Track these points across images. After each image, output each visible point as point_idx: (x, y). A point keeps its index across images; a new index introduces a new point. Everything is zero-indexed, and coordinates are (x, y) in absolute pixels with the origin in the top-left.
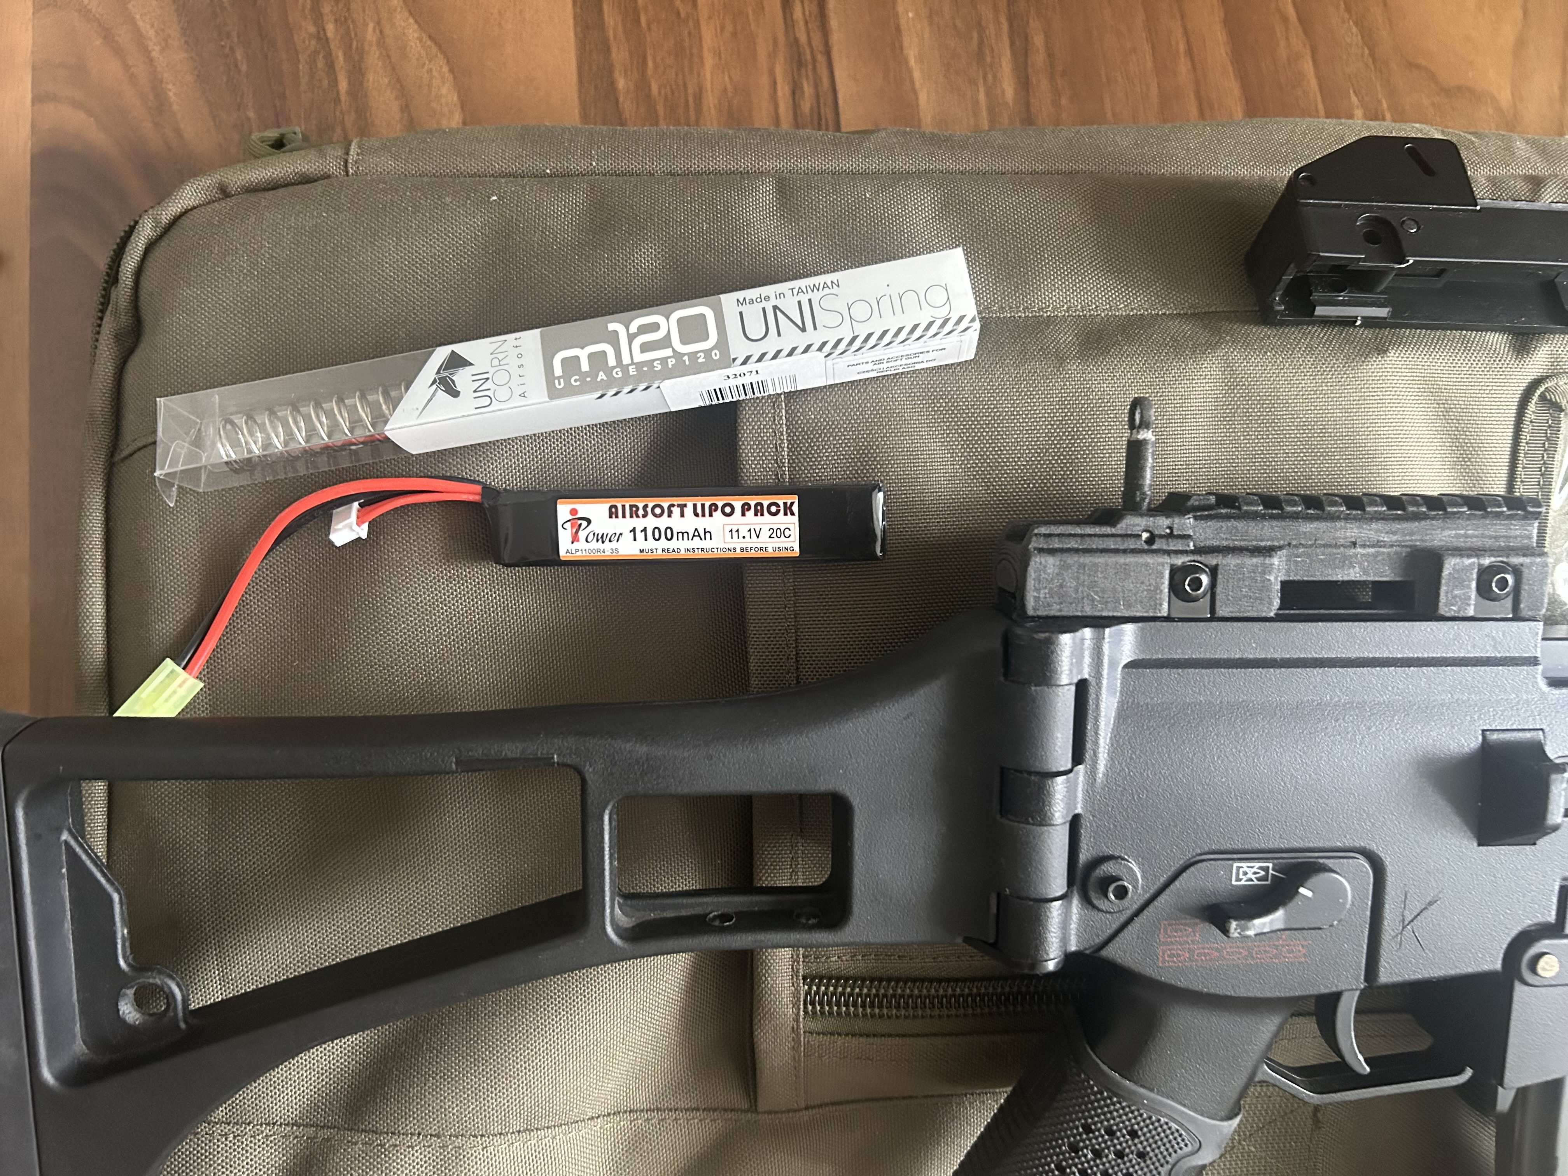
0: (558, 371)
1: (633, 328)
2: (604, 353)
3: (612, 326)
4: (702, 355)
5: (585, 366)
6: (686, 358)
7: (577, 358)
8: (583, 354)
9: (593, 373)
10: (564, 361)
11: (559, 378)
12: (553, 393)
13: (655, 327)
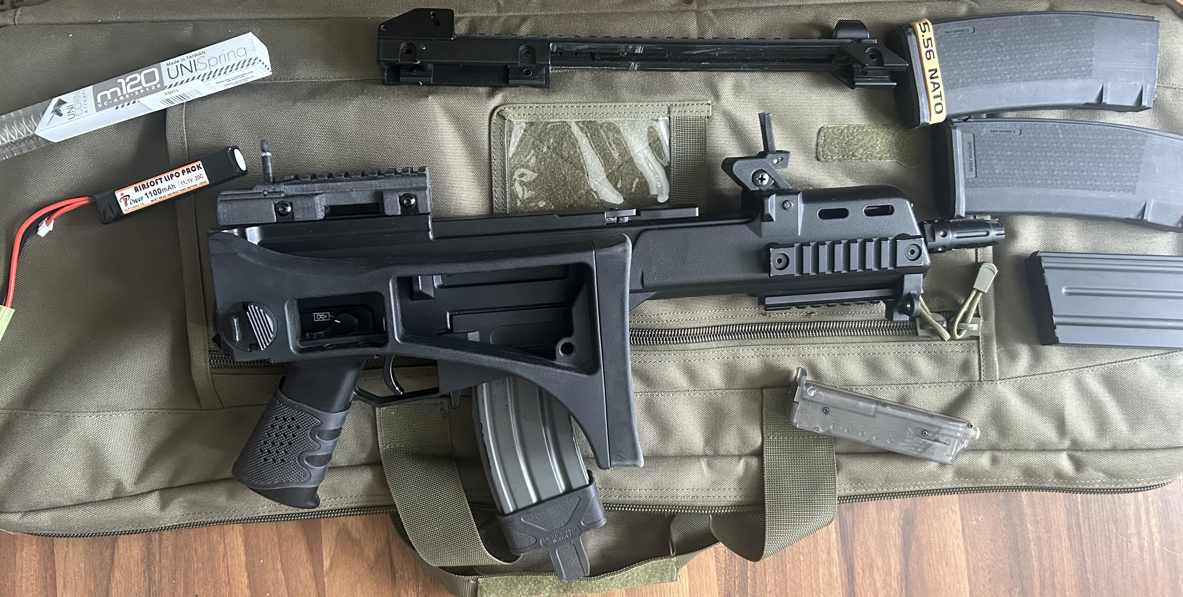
0: (99, 101)
1: (127, 80)
2: (116, 91)
3: (119, 81)
4: (153, 87)
5: (109, 97)
6: (147, 89)
7: (106, 95)
8: (108, 93)
9: (113, 99)
10: (101, 97)
11: (99, 103)
12: (98, 109)
13: (136, 78)
